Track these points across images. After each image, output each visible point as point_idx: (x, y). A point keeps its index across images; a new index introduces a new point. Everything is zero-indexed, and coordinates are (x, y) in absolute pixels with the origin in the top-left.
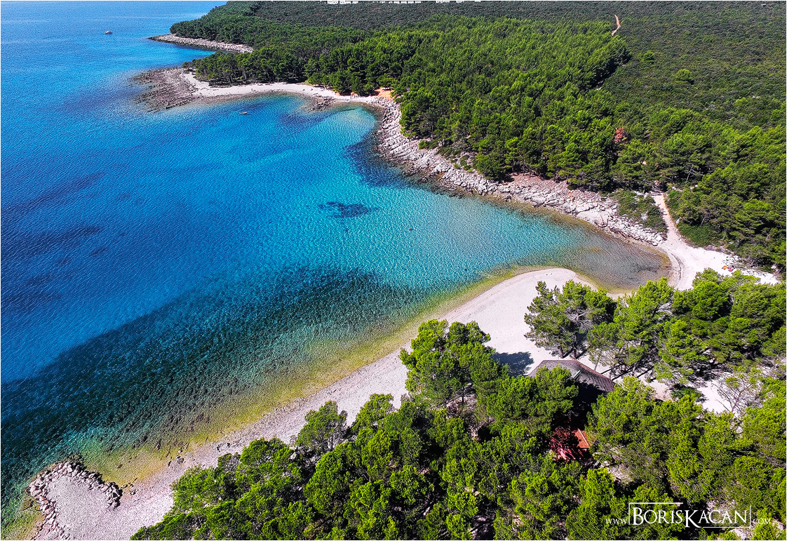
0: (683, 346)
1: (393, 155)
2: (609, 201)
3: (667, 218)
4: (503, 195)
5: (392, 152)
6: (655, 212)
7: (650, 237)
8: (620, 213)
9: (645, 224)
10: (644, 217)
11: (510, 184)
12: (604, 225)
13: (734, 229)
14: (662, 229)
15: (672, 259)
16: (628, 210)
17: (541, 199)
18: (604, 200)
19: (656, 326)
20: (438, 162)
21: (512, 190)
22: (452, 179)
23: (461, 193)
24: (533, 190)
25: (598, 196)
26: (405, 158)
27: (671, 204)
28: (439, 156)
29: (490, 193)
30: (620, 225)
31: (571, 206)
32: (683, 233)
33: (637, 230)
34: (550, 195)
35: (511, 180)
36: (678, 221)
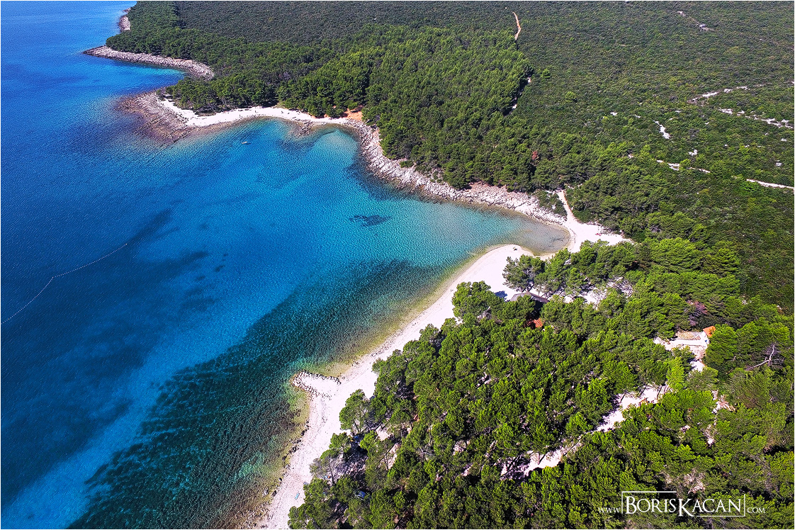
0: (576, 279)
1: (383, 173)
2: (533, 198)
3: (566, 207)
4: (467, 199)
5: (381, 171)
6: (560, 204)
7: (558, 219)
8: (540, 206)
9: (555, 212)
10: (554, 207)
11: (470, 191)
12: (532, 214)
13: (601, 212)
14: (564, 213)
15: (571, 232)
16: (544, 203)
17: (492, 200)
18: (530, 198)
19: (564, 272)
20: (418, 177)
21: (472, 194)
22: (432, 190)
23: (441, 200)
24: (486, 194)
25: (526, 195)
26: (393, 175)
27: (568, 198)
28: (417, 172)
29: (458, 198)
30: (541, 214)
31: (510, 203)
32: (576, 216)
33: (551, 216)
34: (497, 197)
35: (470, 188)
36: (572, 209)
